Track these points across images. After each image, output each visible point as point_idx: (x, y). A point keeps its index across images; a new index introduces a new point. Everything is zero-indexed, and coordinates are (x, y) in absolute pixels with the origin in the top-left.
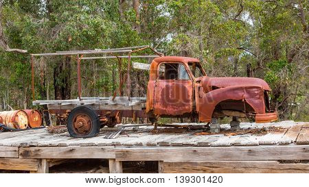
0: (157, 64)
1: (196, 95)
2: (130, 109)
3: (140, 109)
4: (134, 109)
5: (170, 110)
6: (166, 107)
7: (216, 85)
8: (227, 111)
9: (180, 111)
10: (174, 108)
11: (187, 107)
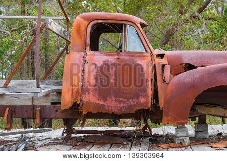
0: (86, 23)
1: (159, 78)
2: (29, 103)
3: (49, 104)
4: (36, 103)
5: (112, 105)
6: (105, 100)
7: (192, 63)
8: (203, 107)
9: (130, 107)
10: (120, 102)
11: (142, 100)
